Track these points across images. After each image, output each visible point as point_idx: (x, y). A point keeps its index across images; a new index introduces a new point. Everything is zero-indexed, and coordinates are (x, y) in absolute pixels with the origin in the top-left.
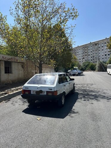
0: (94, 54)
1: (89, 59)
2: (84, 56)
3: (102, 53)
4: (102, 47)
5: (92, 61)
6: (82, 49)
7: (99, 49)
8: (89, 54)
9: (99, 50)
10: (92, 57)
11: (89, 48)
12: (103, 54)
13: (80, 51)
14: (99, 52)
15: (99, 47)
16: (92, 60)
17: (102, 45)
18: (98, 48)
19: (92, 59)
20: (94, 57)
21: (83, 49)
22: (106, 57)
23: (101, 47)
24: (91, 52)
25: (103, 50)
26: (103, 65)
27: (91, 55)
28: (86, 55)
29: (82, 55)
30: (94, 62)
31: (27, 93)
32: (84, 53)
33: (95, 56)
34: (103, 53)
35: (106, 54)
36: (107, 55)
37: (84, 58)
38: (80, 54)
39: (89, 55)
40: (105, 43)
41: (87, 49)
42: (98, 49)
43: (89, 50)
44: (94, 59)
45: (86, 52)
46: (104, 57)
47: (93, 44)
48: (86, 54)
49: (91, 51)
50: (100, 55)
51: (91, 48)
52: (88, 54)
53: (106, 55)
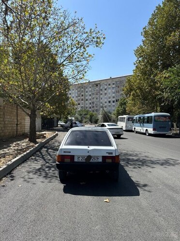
0: (93, 98)
1: (87, 106)
2: (79, 100)
3: (104, 99)
4: (105, 89)
5: (90, 110)
6: (77, 89)
7: (101, 92)
8: (87, 98)
9: (101, 94)
10: (90, 104)
11: (87, 90)
12: (106, 100)
13: (73, 92)
14: (101, 96)
15: (101, 90)
16: (90, 108)
17: (106, 87)
18: (99, 90)
19: (90, 105)
20: (93, 103)
21: (79, 90)
22: (110, 104)
23: (103, 90)
24: (90, 95)
25: (106, 94)
26: (108, 116)
27: (90, 100)
28: (82, 100)
29: (77, 99)
30: (93, 111)
31: (67, 160)
32: (79, 96)
33: (95, 103)
34: (106, 98)
35: (110, 100)
36: (112, 102)
37: (79, 104)
38: (73, 97)
39: (87, 100)
40: (109, 85)
41: (85, 90)
42: (99, 92)
43: (87, 92)
44: (93, 107)
45: (82, 95)
46: (108, 104)
47: (93, 83)
48: (83, 97)
49: (90, 93)
50: (101, 101)
51: (90, 89)
52: (85, 98)
53: (110, 102)
